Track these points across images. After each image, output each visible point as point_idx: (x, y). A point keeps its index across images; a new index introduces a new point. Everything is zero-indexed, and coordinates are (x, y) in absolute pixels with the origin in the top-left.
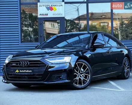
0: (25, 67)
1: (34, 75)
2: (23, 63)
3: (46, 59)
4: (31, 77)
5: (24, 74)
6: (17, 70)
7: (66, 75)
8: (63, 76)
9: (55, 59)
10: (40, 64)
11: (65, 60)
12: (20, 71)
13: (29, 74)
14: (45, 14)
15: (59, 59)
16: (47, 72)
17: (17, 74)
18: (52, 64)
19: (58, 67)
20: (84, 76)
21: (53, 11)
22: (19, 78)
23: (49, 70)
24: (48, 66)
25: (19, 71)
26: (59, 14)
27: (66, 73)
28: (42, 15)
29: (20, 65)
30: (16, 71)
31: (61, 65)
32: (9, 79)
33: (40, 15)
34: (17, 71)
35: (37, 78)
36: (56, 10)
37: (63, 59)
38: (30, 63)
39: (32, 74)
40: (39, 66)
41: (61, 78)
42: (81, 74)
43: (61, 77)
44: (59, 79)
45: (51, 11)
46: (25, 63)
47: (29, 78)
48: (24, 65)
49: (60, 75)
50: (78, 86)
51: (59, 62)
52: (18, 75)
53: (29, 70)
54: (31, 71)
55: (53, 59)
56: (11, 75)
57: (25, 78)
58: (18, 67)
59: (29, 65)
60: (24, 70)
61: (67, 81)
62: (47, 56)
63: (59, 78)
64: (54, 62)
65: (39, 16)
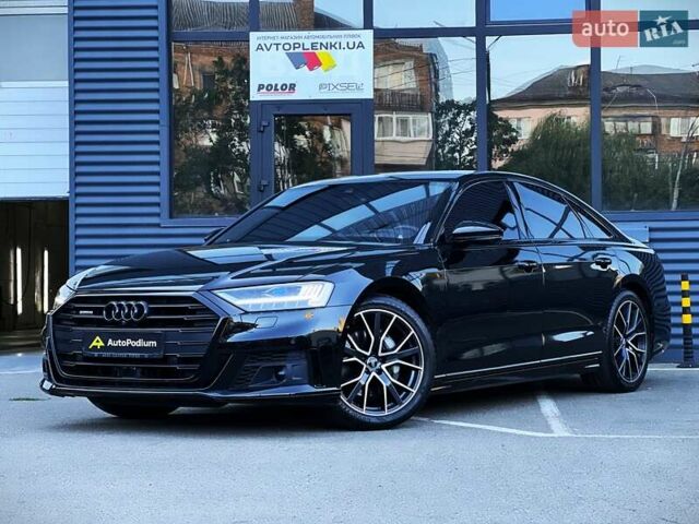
0: (131, 324)
1: (165, 360)
2: (120, 306)
3: (221, 294)
4: (153, 368)
5: (125, 355)
6: (98, 338)
7: (304, 363)
8: (293, 366)
9: (259, 294)
10: (193, 312)
11: (305, 298)
12: (110, 342)
13: (146, 355)
14: (284, 87)
15: (281, 293)
16: (219, 348)
17: (96, 354)
18: (246, 313)
19: (272, 329)
20: (396, 370)
21: (319, 70)
22: (107, 371)
23: (235, 338)
24: (225, 321)
25: (106, 342)
26: (348, 87)
27: (303, 356)
28: (269, 88)
29: (109, 315)
30: (94, 343)
31: (283, 320)
32: (64, 374)
33: (261, 87)
34: (98, 343)
35: (182, 373)
36: (335, 66)
37: (296, 291)
38: (150, 309)
39: (156, 355)
40: (190, 324)
41: (283, 377)
42: (383, 362)
43: (282, 373)
44: (274, 379)
45: (311, 69)
47: (146, 372)
48: (128, 315)
49: (282, 363)
50: (364, 411)
51: (277, 304)
52: (100, 359)
53: (147, 337)
54: (154, 343)
55: (252, 292)
56: (74, 358)
57: (128, 372)
58: (101, 323)
59: (149, 314)
60: (124, 337)
61: (309, 389)
62: (224, 277)
63: (273, 376)
64: (253, 305)
65: (255, 96)
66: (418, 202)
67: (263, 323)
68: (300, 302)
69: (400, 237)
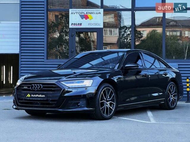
0: (38, 91)
1: (47, 100)
2: (35, 86)
3: (63, 83)
4: (44, 103)
5: (36, 99)
6: (29, 94)
7: (85, 102)
8: (82, 103)
9: (73, 83)
10: (55, 87)
11: (85, 84)
12: (32, 95)
13: (42, 99)
14: (79, 24)
15: (79, 83)
16: (62, 97)
18: (69, 88)
19: (77, 92)
21: (88, 20)
22: (31, 103)
23: (66, 95)
24: (64, 90)
25: (31, 95)
26: (96, 24)
27: (85, 100)
28: (74, 24)
30: (28, 96)
31: (79, 90)
32: (20, 104)
33: (72, 24)
34: (29, 96)
35: (52, 104)
36: (92, 19)
37: (83, 82)
38: (43, 87)
39: (45, 99)
40: (54, 91)
41: (79, 105)
43: (79, 104)
44: (77, 106)
45: (86, 19)
46: (38, 86)
47: (42, 104)
48: (37, 88)
49: (79, 102)
51: (78, 86)
52: (29, 100)
53: (42, 94)
54: (44, 96)
55: (71, 82)
56: (22, 100)
57: (37, 104)
58: (30, 90)
59: (43, 88)
60: (36, 94)
61: (86, 109)
62: (64, 78)
63: (77, 105)
64: (71, 86)
65: (70, 26)
66: (116, 57)
67: (74, 91)
68: (84, 85)
69: (111, 67)
